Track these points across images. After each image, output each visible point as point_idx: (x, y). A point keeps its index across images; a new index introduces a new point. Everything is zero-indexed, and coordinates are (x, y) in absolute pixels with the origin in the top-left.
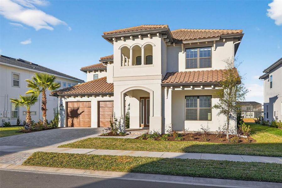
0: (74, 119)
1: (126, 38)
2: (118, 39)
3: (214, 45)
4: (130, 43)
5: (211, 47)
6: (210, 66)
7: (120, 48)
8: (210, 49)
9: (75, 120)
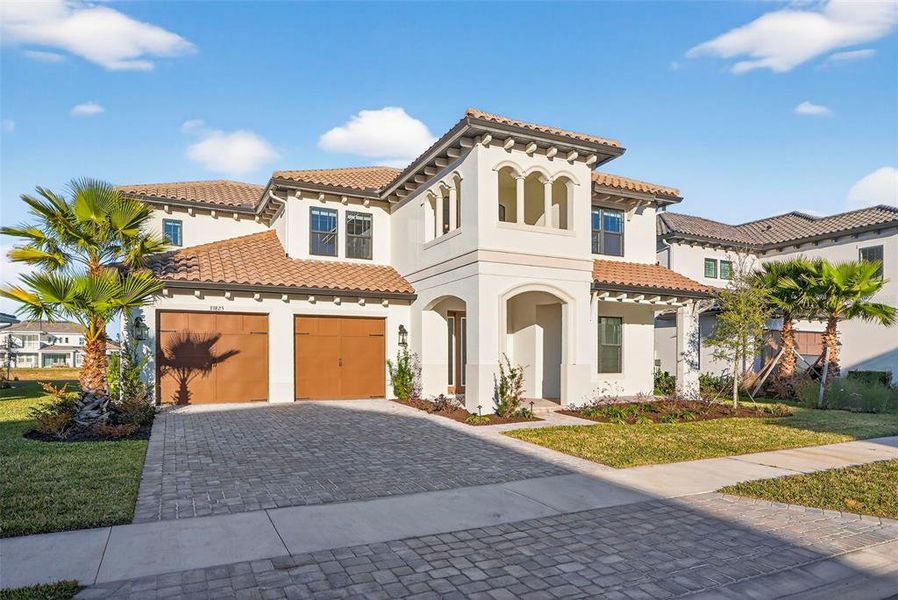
0: (192, 374)
1: (521, 145)
2: (499, 140)
3: (636, 209)
4: (524, 162)
5: (623, 211)
6: (619, 252)
7: (498, 169)
8: (619, 216)
9: (196, 380)
